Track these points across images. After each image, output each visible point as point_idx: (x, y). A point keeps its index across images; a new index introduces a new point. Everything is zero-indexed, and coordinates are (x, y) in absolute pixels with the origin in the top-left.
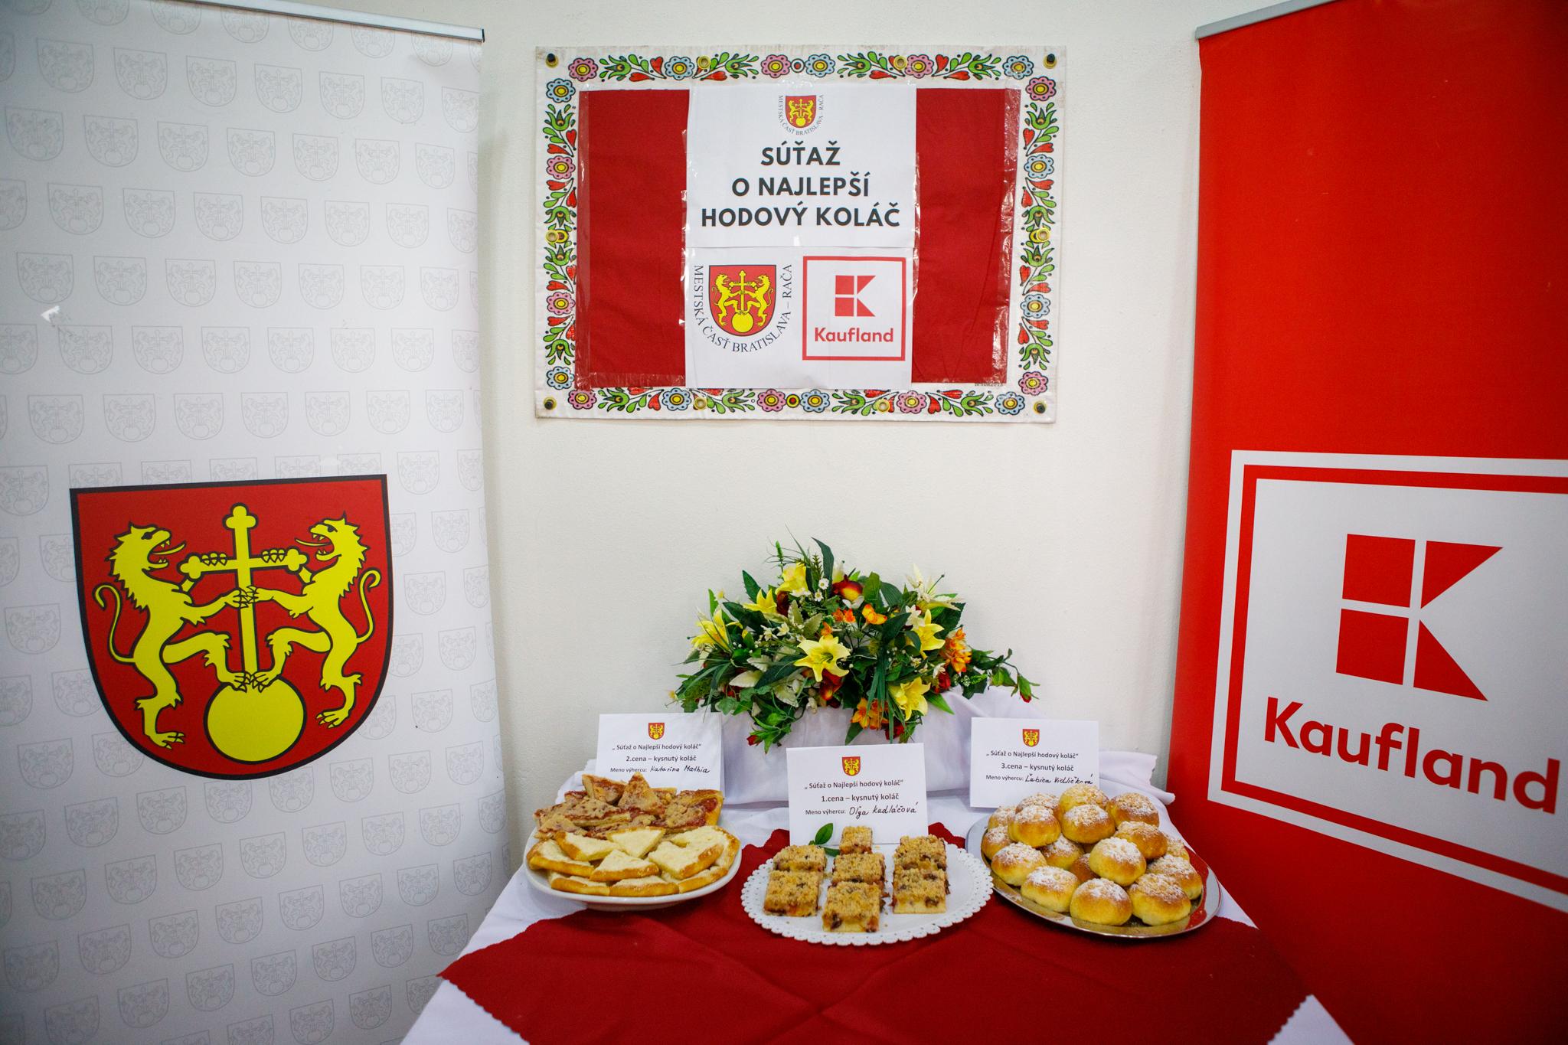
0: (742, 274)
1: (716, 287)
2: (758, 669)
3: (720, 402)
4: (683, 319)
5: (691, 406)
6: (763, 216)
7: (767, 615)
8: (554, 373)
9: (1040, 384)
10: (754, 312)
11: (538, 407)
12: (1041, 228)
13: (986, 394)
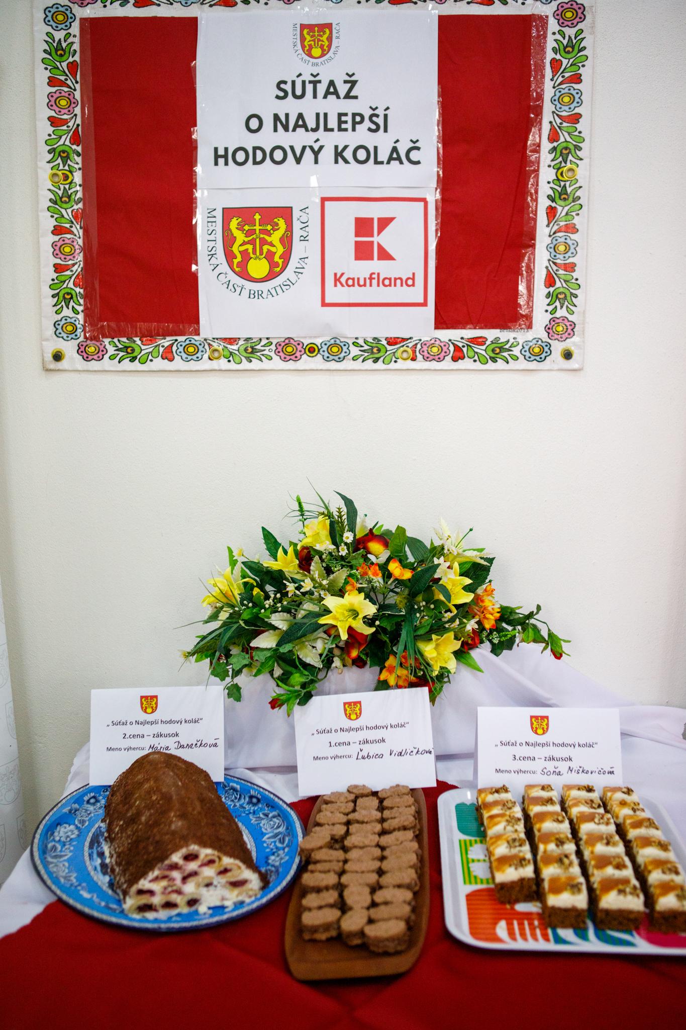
0: (257, 217)
1: (231, 230)
2: (279, 629)
3: (237, 352)
4: (197, 264)
5: (206, 356)
6: (278, 155)
7: (289, 572)
8: (62, 323)
9: (567, 329)
10: (270, 256)
11: (46, 359)
12: (569, 165)
13: (512, 341)
